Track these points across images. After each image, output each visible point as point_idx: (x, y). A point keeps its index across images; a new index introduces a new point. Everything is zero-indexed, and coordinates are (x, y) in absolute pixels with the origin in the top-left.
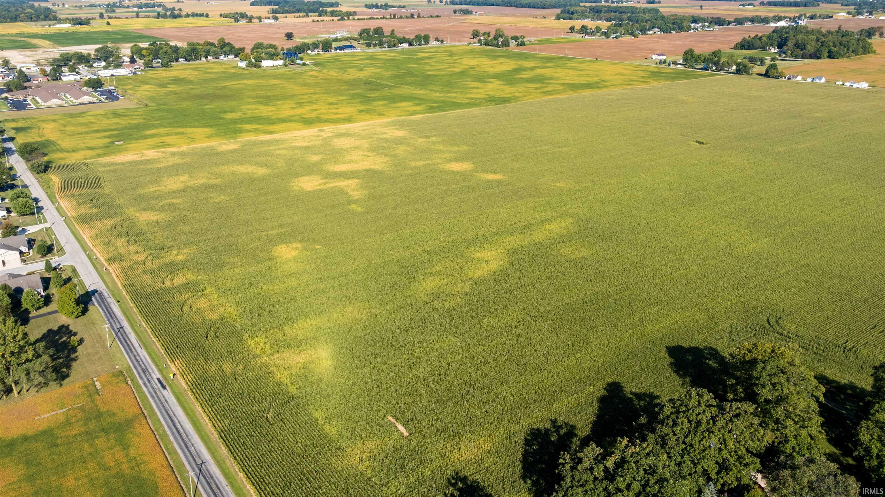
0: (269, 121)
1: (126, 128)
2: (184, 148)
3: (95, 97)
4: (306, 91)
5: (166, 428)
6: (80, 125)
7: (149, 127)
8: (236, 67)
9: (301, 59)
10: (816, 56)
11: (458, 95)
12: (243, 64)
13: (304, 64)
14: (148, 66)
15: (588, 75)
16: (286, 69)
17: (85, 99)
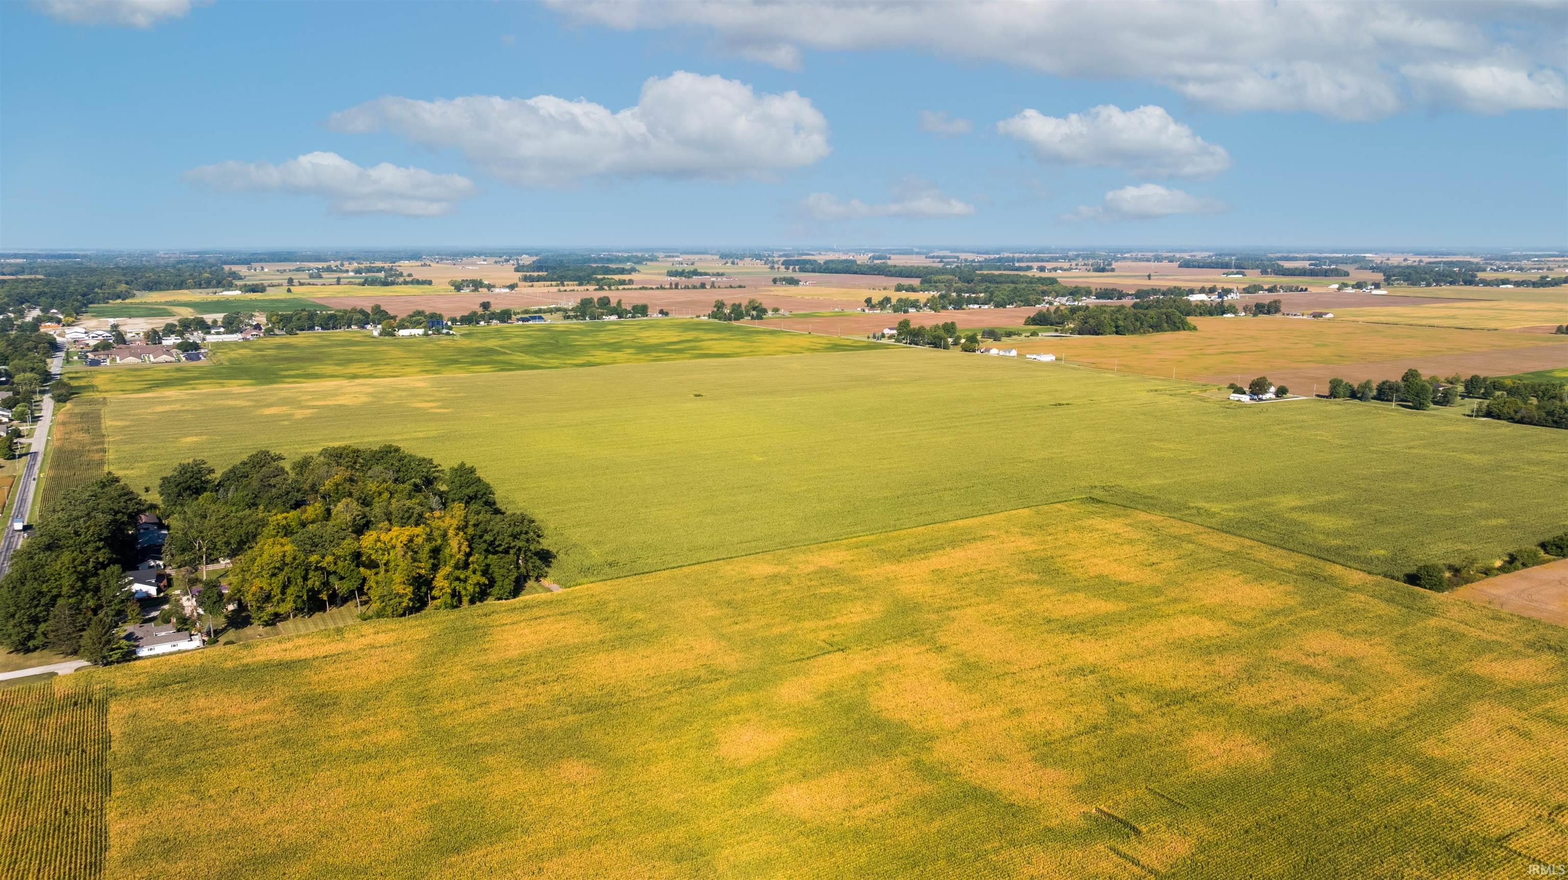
1: (176, 379)
2: (206, 391)
3: (177, 357)
6: (135, 376)
7: (197, 378)
10: (1095, 331)
12: (376, 333)
17: (165, 358)
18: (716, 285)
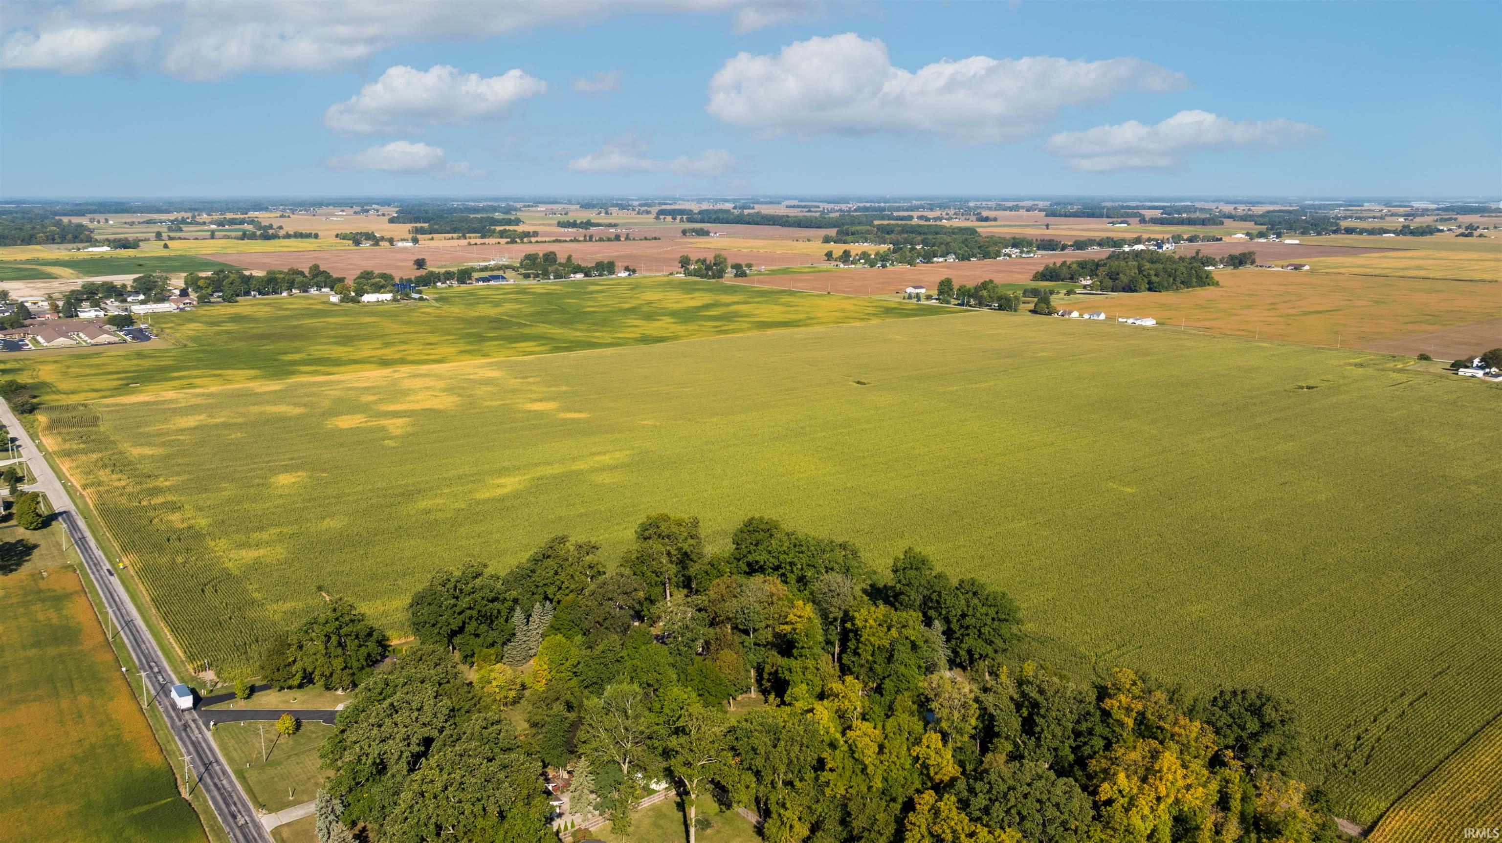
0: (338, 362)
1: (149, 370)
2: (213, 389)
3: (118, 336)
4: (406, 330)
5: (104, 599)
6: (89, 366)
7: (178, 369)
8: (328, 302)
9: (420, 292)
10: (1130, 288)
11: (604, 334)
12: (335, 299)
13: (421, 299)
14: (204, 300)
15: (797, 312)
16: (396, 305)
17: (104, 338)
18: (631, 237)
